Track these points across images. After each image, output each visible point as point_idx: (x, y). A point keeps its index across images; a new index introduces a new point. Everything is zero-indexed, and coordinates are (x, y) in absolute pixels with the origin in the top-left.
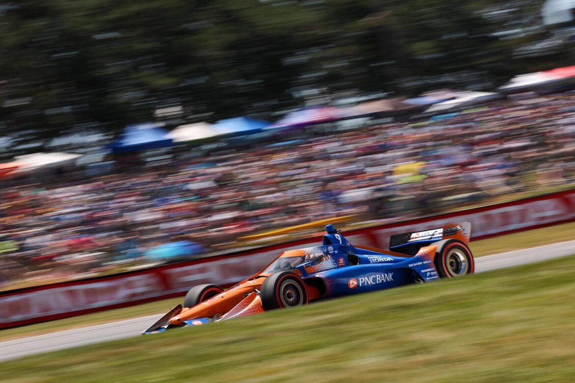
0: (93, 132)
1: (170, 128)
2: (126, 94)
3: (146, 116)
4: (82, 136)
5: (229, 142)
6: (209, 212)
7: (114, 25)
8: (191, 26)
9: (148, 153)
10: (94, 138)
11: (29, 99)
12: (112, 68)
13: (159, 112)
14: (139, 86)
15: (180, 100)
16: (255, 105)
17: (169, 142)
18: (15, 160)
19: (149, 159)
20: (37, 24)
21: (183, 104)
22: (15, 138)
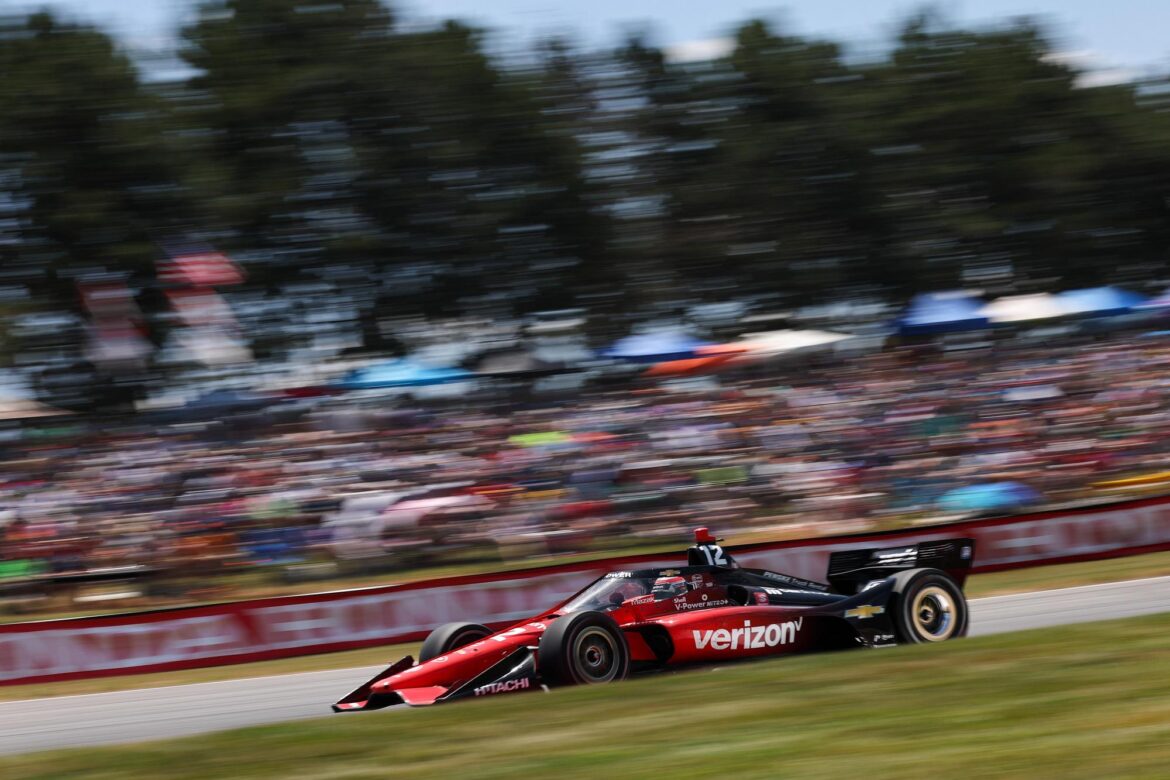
0: (872, 300)
1: (988, 299)
2: (918, 242)
3: (948, 280)
4: (853, 305)
5: (1084, 325)
6: (1043, 438)
7: (912, 133)
8: (1026, 140)
9: (948, 338)
10: (873, 309)
11: (774, 243)
12: (900, 201)
13: (969, 275)
14: (943, 232)
15: (1009, 256)
16: (1120, 269)
17: (982, 323)
18: (742, 339)
19: (949, 348)
20: (794, 128)
21: (1016, 263)
22: (751, 304)
